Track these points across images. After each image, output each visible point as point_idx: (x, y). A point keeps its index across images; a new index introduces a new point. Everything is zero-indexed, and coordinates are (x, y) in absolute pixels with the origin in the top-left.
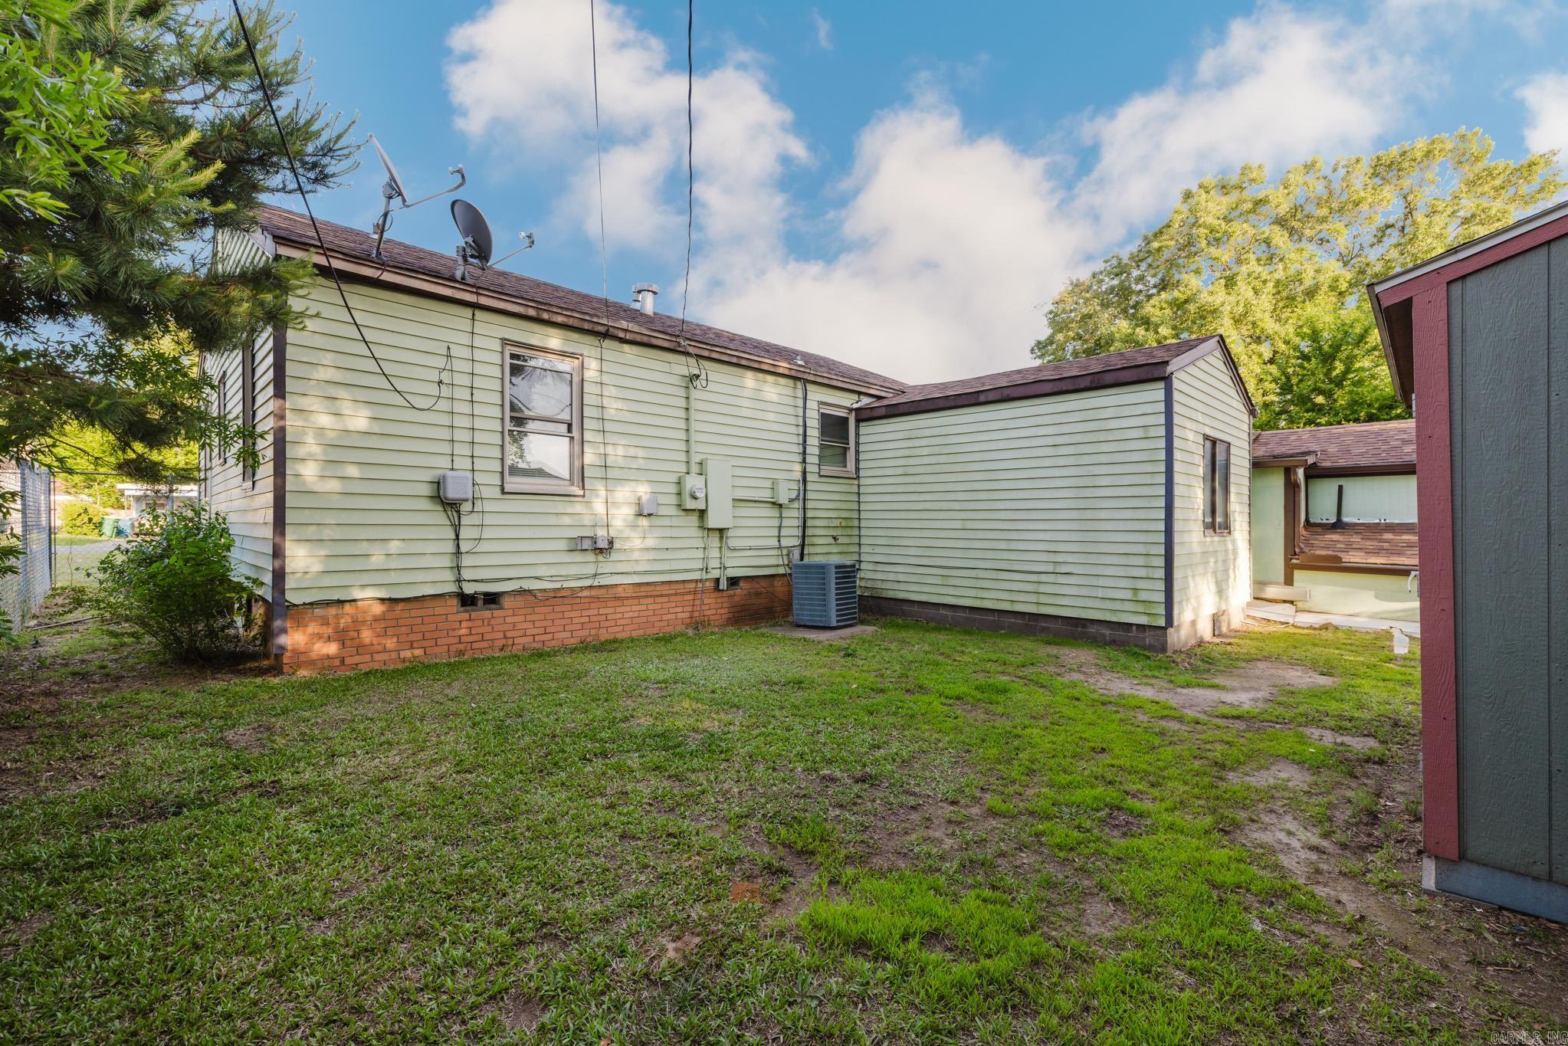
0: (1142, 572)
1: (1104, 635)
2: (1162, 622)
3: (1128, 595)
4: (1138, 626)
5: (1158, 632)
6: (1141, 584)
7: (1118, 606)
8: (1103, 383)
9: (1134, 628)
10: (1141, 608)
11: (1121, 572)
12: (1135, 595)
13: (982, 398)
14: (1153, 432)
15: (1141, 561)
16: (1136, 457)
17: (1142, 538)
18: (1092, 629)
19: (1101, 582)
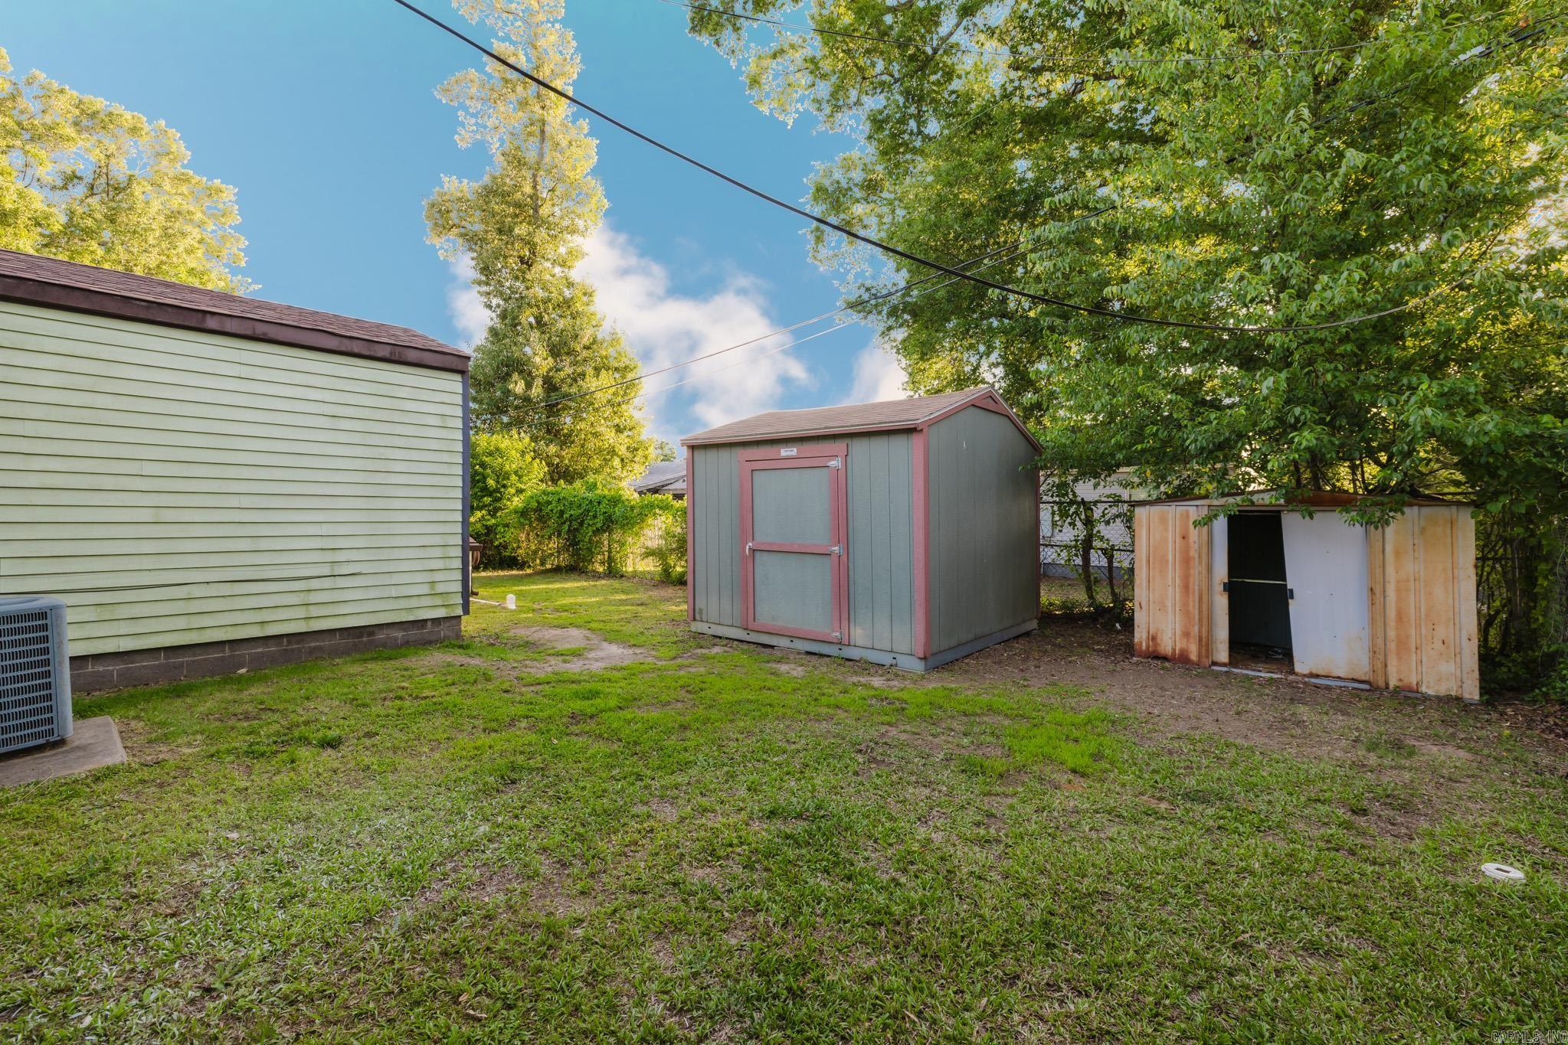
0: (439, 564)
1: (396, 639)
2: (459, 611)
3: (425, 589)
4: (433, 620)
5: (454, 622)
6: (438, 576)
7: (414, 603)
8: (404, 358)
9: (429, 623)
10: (438, 601)
11: (418, 565)
12: (432, 588)
13: (211, 323)
14: (451, 423)
15: (438, 552)
16: (434, 445)
17: (440, 528)
18: (381, 636)
19: (396, 579)
